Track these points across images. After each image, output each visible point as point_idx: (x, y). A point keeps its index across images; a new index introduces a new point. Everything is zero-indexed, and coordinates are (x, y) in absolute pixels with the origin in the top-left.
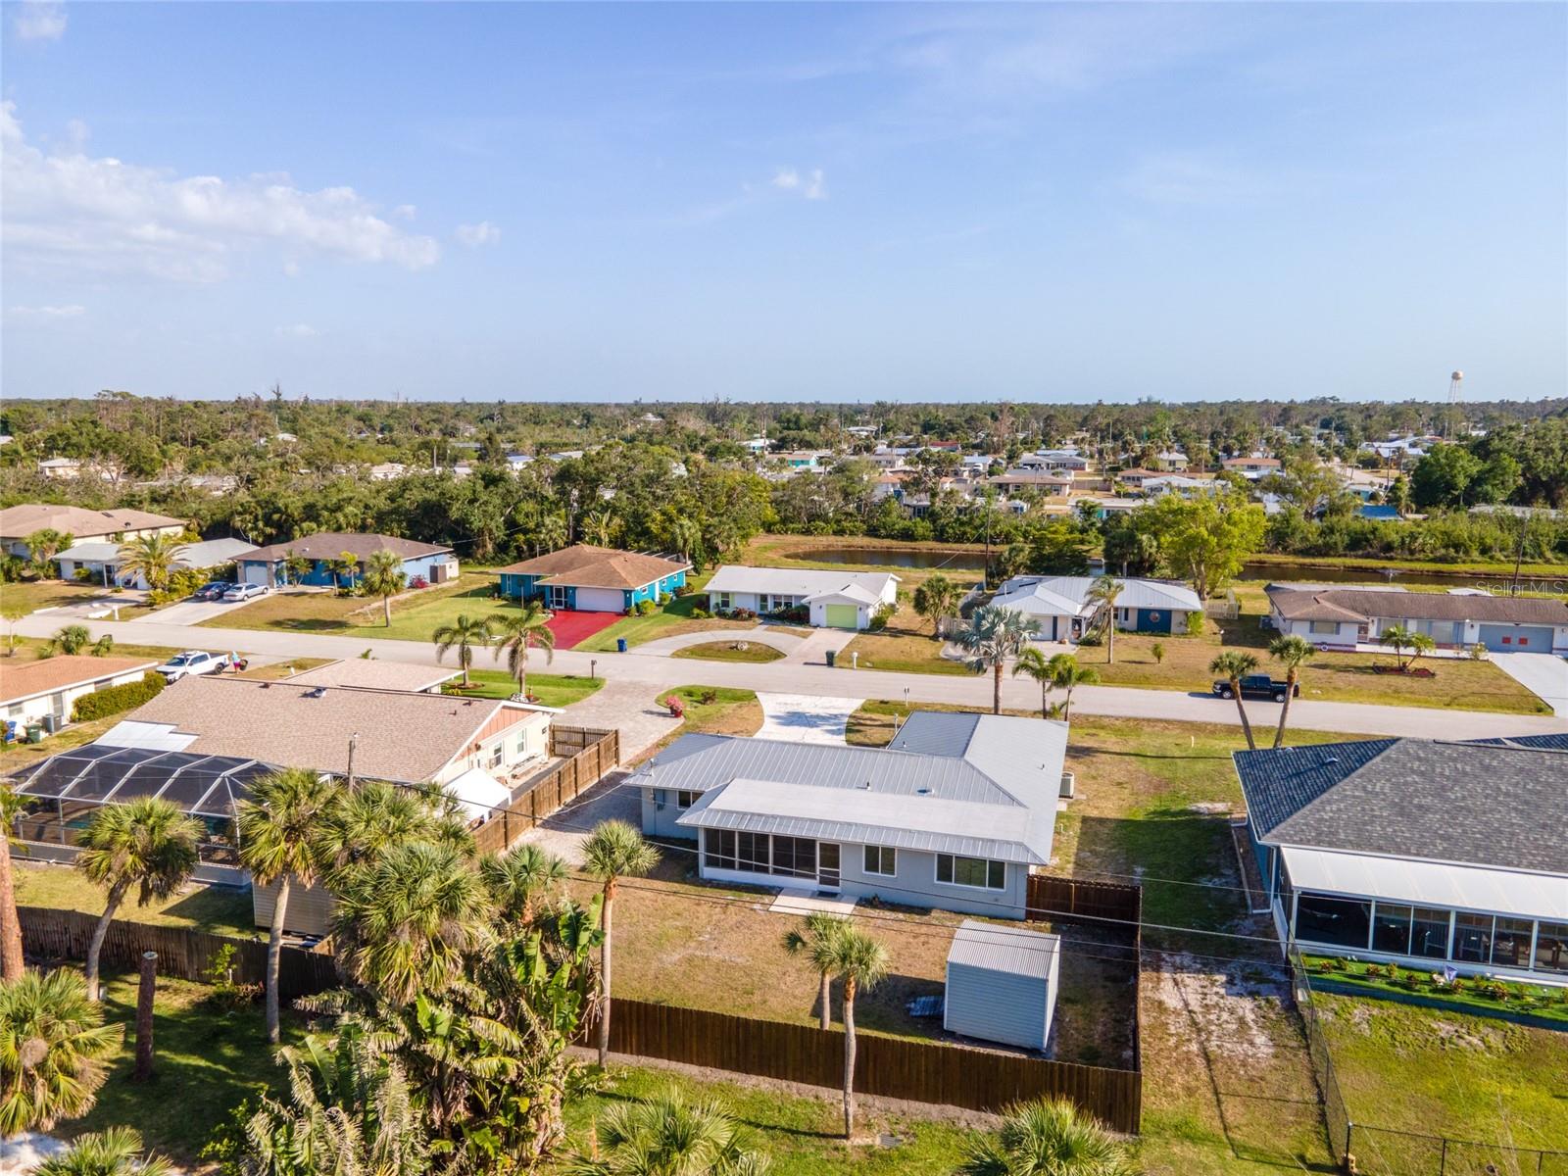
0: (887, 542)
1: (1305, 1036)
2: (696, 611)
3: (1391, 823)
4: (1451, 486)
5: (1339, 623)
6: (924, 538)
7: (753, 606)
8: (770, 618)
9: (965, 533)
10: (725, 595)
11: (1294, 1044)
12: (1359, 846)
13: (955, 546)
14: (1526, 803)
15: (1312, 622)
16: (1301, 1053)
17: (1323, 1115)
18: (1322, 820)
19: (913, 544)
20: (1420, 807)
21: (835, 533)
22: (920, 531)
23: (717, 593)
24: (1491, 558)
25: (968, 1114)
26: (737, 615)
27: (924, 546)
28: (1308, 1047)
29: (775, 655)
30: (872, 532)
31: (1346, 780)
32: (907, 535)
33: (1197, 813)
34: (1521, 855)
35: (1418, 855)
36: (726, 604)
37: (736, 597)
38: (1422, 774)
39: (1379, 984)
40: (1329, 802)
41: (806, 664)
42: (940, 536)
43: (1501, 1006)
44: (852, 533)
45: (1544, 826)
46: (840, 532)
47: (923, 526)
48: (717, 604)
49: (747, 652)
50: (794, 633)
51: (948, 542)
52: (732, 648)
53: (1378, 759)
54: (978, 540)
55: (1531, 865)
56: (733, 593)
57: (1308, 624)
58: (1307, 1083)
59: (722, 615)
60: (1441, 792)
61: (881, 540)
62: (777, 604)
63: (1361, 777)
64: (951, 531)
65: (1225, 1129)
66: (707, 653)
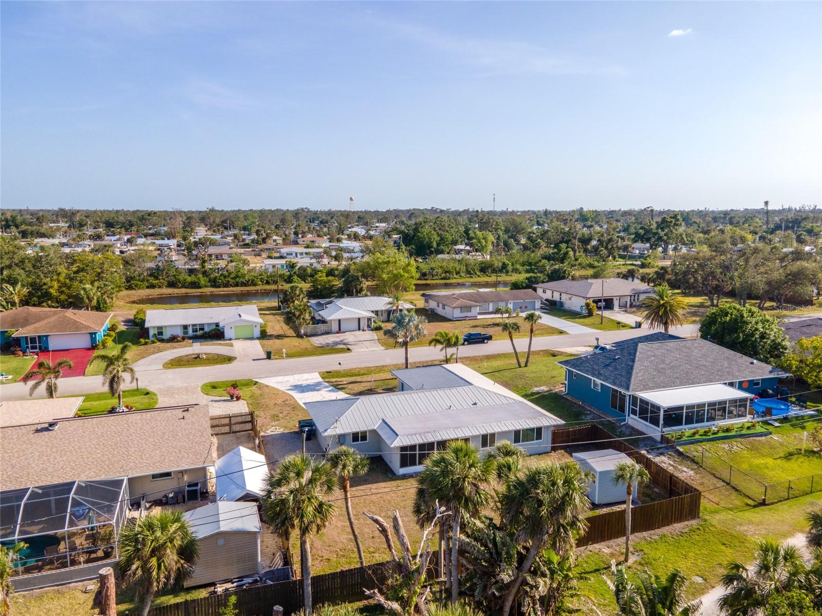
0: (184, 291)
1: (697, 463)
2: (142, 341)
3: (660, 376)
4: (430, 247)
5: (471, 307)
6: (206, 287)
7: (179, 332)
8: (195, 338)
9: (228, 281)
10: (160, 328)
11: (696, 467)
12: (658, 388)
13: (225, 289)
14: (687, 361)
15: (461, 308)
16: (701, 469)
17: (734, 488)
18: (640, 380)
19: (200, 290)
20: (662, 368)
21: (148, 287)
22: (203, 282)
23: (154, 327)
24: (461, 276)
25: (645, 534)
26: (173, 339)
27: (208, 290)
28: (701, 467)
29: (230, 359)
30: (171, 285)
31: (636, 363)
32: (195, 285)
33: (538, 393)
34: (699, 379)
35: (675, 386)
36: (161, 333)
37: (168, 329)
38: (654, 356)
39: (697, 437)
40: (637, 373)
41: (254, 360)
42: (214, 283)
43: (733, 433)
44: (160, 287)
45: (697, 367)
46: (152, 286)
47: (203, 280)
48: (155, 334)
49: (208, 359)
50: (220, 344)
51: (220, 287)
52: (196, 358)
53: (638, 353)
54: (237, 285)
55: (704, 382)
56: (165, 327)
57: (459, 309)
58: (717, 480)
59: (162, 341)
60: (663, 362)
61: (180, 290)
62: (195, 331)
63: (638, 361)
64: (220, 281)
65: (718, 504)
66: (182, 363)
